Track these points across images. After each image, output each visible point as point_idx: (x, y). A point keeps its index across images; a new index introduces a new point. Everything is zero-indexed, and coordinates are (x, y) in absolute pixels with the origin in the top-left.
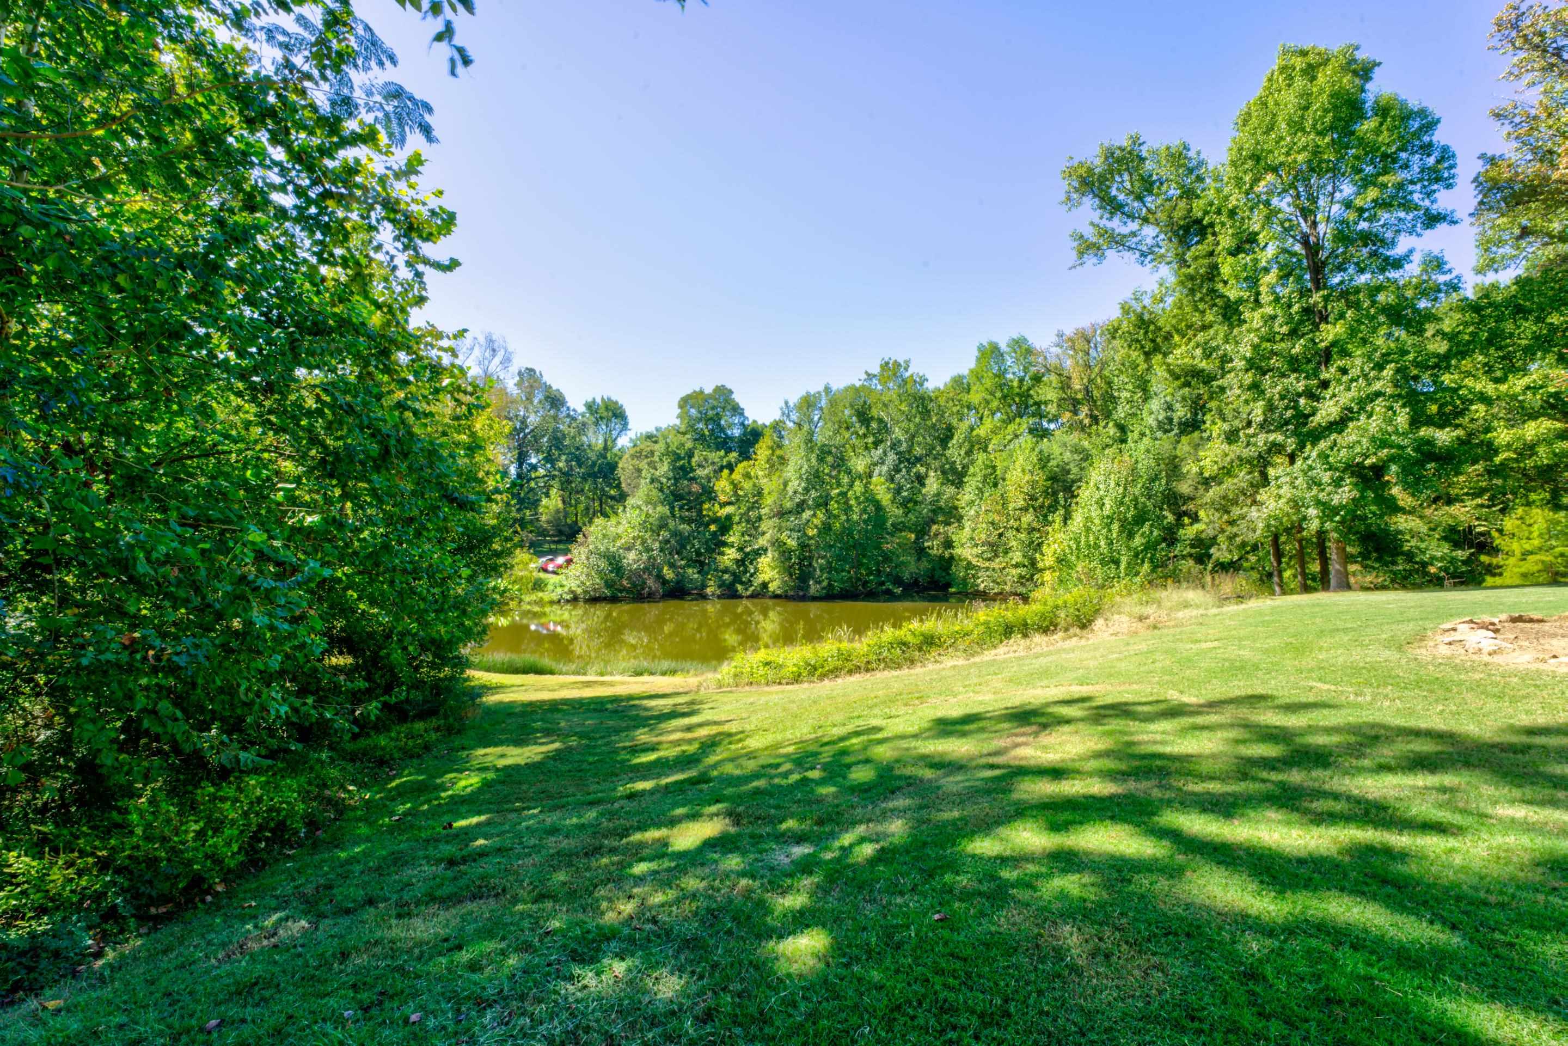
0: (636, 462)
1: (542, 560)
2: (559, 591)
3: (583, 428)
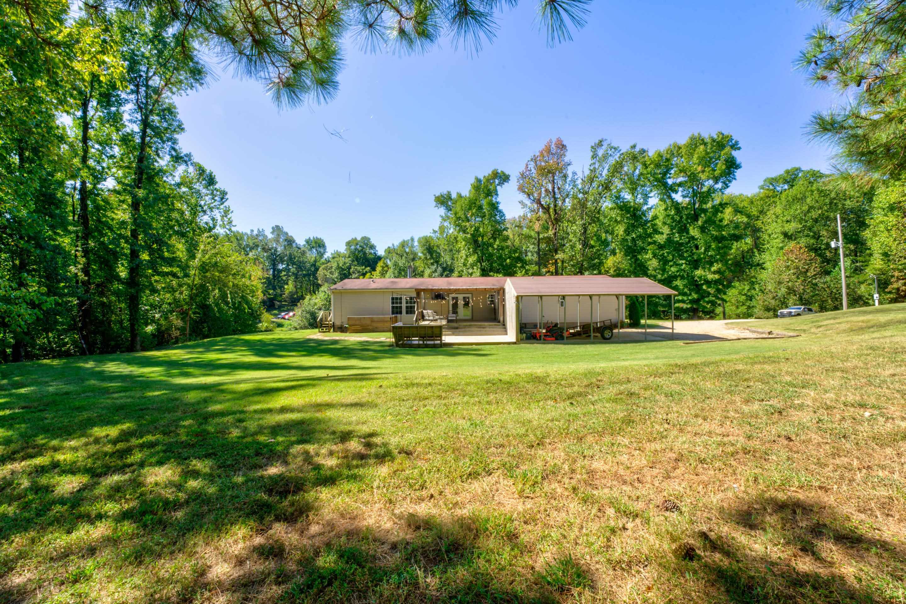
0: (325, 271)
1: (283, 314)
2: (289, 327)
3: (304, 253)
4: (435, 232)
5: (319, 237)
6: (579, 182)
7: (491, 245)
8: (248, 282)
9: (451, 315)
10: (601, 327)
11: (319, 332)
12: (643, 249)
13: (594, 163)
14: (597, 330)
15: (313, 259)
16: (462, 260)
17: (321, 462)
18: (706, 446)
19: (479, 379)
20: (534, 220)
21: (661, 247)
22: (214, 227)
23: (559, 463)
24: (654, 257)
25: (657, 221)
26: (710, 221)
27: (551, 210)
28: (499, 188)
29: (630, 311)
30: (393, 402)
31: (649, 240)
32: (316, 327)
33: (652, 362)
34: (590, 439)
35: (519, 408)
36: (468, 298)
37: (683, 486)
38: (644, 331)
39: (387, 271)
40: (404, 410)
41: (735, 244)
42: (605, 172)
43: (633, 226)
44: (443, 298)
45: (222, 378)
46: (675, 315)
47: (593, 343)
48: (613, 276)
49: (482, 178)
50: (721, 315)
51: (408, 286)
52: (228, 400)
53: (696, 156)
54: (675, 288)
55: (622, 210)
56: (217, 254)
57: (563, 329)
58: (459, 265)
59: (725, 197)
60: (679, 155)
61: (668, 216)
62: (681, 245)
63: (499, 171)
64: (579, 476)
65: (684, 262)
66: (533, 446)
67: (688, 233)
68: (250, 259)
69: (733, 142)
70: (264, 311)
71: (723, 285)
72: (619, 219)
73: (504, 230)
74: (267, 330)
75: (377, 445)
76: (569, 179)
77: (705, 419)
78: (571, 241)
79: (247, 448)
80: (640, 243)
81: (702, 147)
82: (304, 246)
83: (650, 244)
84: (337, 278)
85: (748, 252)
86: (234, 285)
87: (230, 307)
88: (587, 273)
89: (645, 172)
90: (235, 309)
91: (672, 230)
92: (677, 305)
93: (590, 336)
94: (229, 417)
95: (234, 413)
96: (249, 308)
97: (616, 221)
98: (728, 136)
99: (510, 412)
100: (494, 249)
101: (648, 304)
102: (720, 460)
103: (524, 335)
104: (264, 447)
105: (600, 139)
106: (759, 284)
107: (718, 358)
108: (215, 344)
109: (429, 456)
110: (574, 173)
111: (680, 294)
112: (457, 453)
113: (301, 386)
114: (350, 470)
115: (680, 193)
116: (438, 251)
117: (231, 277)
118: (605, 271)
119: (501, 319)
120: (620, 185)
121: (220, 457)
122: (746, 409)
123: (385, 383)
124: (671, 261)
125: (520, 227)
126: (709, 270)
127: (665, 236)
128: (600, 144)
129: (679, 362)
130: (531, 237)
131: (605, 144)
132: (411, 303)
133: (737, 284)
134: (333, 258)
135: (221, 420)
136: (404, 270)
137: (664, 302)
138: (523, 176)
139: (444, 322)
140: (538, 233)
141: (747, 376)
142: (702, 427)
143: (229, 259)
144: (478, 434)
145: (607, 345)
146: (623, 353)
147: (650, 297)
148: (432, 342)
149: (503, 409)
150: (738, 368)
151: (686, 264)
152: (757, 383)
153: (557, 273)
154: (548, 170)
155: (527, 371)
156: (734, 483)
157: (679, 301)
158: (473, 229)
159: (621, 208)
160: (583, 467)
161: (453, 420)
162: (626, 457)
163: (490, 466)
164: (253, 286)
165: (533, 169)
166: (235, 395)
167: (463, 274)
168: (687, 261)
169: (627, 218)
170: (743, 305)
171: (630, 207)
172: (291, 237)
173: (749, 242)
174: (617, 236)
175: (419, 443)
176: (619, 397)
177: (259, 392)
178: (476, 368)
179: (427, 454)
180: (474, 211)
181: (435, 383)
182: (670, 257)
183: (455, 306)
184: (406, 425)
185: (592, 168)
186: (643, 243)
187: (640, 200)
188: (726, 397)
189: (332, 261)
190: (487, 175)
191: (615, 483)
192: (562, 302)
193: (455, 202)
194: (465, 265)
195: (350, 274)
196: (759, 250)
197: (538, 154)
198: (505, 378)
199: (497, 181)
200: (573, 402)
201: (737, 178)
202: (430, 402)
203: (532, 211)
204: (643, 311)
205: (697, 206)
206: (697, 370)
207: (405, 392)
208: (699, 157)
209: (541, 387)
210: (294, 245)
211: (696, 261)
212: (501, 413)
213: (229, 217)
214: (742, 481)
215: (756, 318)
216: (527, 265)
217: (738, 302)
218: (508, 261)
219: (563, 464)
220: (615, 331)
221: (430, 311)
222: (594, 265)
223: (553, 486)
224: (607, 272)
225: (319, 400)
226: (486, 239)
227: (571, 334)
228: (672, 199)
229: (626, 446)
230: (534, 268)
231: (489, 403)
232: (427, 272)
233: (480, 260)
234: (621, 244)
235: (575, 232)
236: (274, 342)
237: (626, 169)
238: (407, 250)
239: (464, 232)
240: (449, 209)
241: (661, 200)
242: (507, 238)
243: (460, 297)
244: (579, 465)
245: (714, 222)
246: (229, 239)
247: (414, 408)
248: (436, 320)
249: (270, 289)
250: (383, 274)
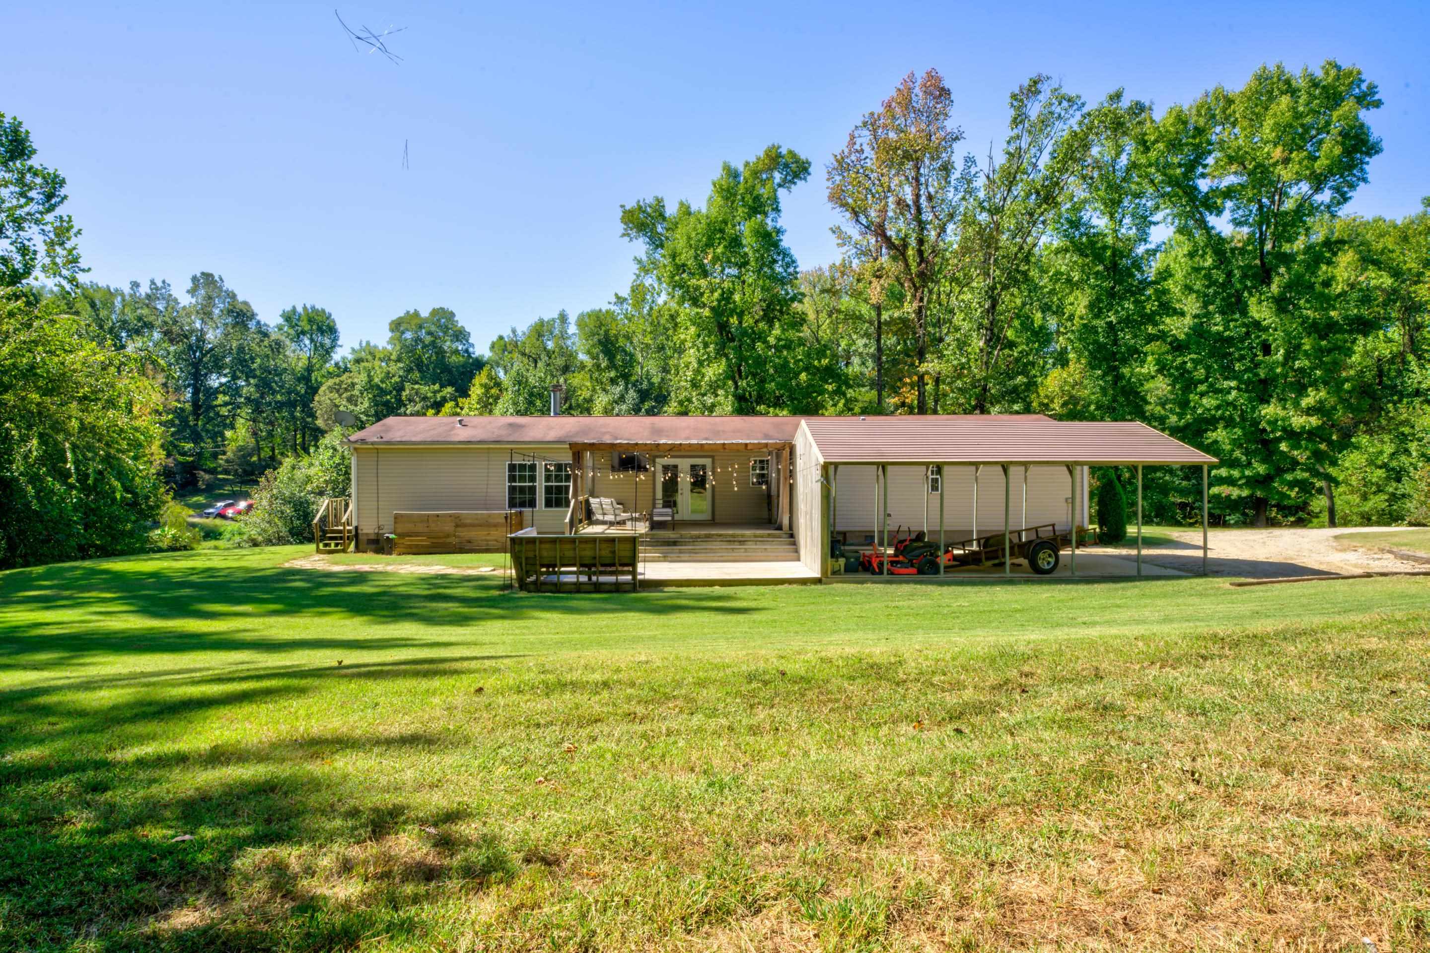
0: (335, 395)
1: (220, 504)
2: (237, 539)
3: (277, 347)
4: (620, 300)
5: (319, 307)
6: (980, 182)
7: (761, 337)
8: (123, 421)
9: (659, 509)
10: (1030, 542)
11: (318, 551)
12: (1134, 351)
13: (1018, 137)
14: (1021, 549)
15: (302, 364)
16: (689, 374)
17: (319, 891)
18: (1291, 838)
19: (729, 671)
20: (868, 276)
21: (1178, 347)
22: (28, 270)
23: (929, 881)
24: (1160, 371)
25: (1170, 284)
26: (1298, 285)
27: (910, 252)
28: (782, 193)
29: (1100, 503)
30: (510, 731)
31: (1150, 329)
32: (310, 540)
33: (1155, 628)
34: (1004, 819)
35: (830, 741)
36: (704, 467)
37: (1237, 938)
38: (1134, 552)
39: (497, 398)
40: (538, 750)
41: (1361, 341)
42: (1044, 160)
43: (1111, 294)
44: (641, 468)
45: (46, 674)
46: (1211, 515)
47: (1011, 582)
48: (1060, 418)
49: (741, 168)
50: (1325, 517)
51: (552, 436)
52: (63, 734)
53: (1269, 123)
54: (1212, 448)
55: (1083, 254)
56: (36, 343)
57: (938, 548)
58: (680, 384)
59: (1338, 224)
60: (1229, 120)
61: (1197, 270)
62: (1230, 341)
63: (784, 151)
64: (978, 915)
65: (1233, 384)
66: (864, 839)
67: (1244, 312)
68: (128, 357)
69: (1364, 87)
70: (169, 498)
71: (1330, 443)
72: (1076, 276)
73: (793, 299)
74: (175, 548)
75: (468, 843)
76: (956, 175)
77: (1287, 772)
78: (957, 329)
79: (113, 860)
80: (1126, 337)
81: (1285, 100)
82: (280, 328)
83: (1150, 339)
84: (366, 413)
85: (1392, 361)
86: (83, 427)
87: (71, 487)
88: (997, 408)
89: (1143, 161)
90: (86, 489)
91: (1205, 305)
92: (1215, 490)
93: (1003, 564)
94: (64, 779)
95: (81, 767)
96: (127, 490)
97: (1069, 281)
98: (1351, 73)
99: (806, 754)
100: (769, 347)
101: (1145, 488)
102: (1327, 875)
103: (842, 561)
104: (163, 857)
105: (1034, 75)
106: (1420, 440)
107: (1317, 621)
108: (27, 583)
109: (602, 867)
110: (970, 161)
111: (1222, 464)
112: (673, 857)
113: (268, 693)
114: (396, 909)
115: (1227, 215)
116: (629, 348)
117: (74, 405)
118: (1041, 404)
119: (786, 522)
120: (1081, 192)
121: (36, 887)
122: (1389, 747)
123: (490, 683)
124: (1201, 382)
125: (831, 291)
126: (1296, 405)
127: (1188, 321)
128: (1033, 88)
129: (1221, 630)
130: (860, 317)
131: (1046, 91)
132: (558, 478)
133: (1364, 440)
134: (358, 361)
135: (41, 789)
136: (540, 396)
137: (1184, 483)
138: (842, 165)
139: (642, 528)
140: (878, 309)
141: (1390, 667)
142: (1281, 791)
143: (69, 358)
144: (727, 810)
145: (1046, 587)
146: (1084, 608)
147: (1150, 469)
148: (612, 579)
149: (790, 744)
150: (1366, 647)
151: (1238, 389)
152: (1414, 684)
153: (922, 409)
154: (905, 151)
155: (849, 650)
156: (1364, 934)
157: (1221, 481)
158: (716, 295)
159: (1080, 250)
160: (988, 891)
161: (664, 775)
162: (1096, 864)
163: (758, 890)
164: (136, 429)
165: (867, 149)
166: (79, 722)
167: (692, 407)
168: (1241, 381)
169: (1097, 273)
170: (1380, 490)
171: (1105, 247)
172: (246, 303)
173: (1396, 337)
174: (1071, 318)
175: (579, 835)
176: (1076, 714)
177: (152, 709)
178: (722, 643)
179: (597, 862)
180: (720, 250)
181: (619, 682)
182: (1201, 373)
183: (671, 487)
184: (544, 789)
185: (1012, 149)
186: (1135, 336)
187: (1128, 229)
188: (1339, 717)
189: (354, 368)
190: (752, 159)
191: (1067, 930)
192: (935, 481)
193: (673, 227)
194: (695, 385)
195: (401, 403)
196: (1420, 358)
197: (879, 109)
198: (794, 667)
199: (778, 177)
200: (963, 728)
201: (1370, 177)
202: (606, 730)
203: (864, 253)
204: (1133, 504)
205: (1268, 247)
206: (1266, 650)
207: (542, 705)
208: (1277, 124)
209: (884, 691)
210: (252, 325)
211: (1264, 382)
212: (785, 755)
213: (68, 245)
214: (1384, 929)
215: (1411, 524)
216: (849, 386)
217: (1366, 483)
218: (803, 376)
219: (938, 882)
220: (1065, 552)
221: (606, 501)
222: (1015, 390)
223: (914, 940)
224: (1045, 407)
225: (316, 727)
226: (748, 321)
227: (956, 558)
228: (1208, 229)
229: (1093, 836)
230: (867, 395)
231: (754, 730)
232: (601, 400)
233: (734, 373)
234: (1080, 340)
235: (968, 306)
236: (194, 578)
237: (1095, 151)
238: (550, 345)
239: (695, 302)
240: (657, 243)
241: (1181, 231)
242: (800, 321)
243: (684, 464)
244: (978, 886)
245: (1311, 286)
246: (70, 305)
247: (566, 745)
248: (622, 523)
249: (185, 439)
250: (487, 405)
